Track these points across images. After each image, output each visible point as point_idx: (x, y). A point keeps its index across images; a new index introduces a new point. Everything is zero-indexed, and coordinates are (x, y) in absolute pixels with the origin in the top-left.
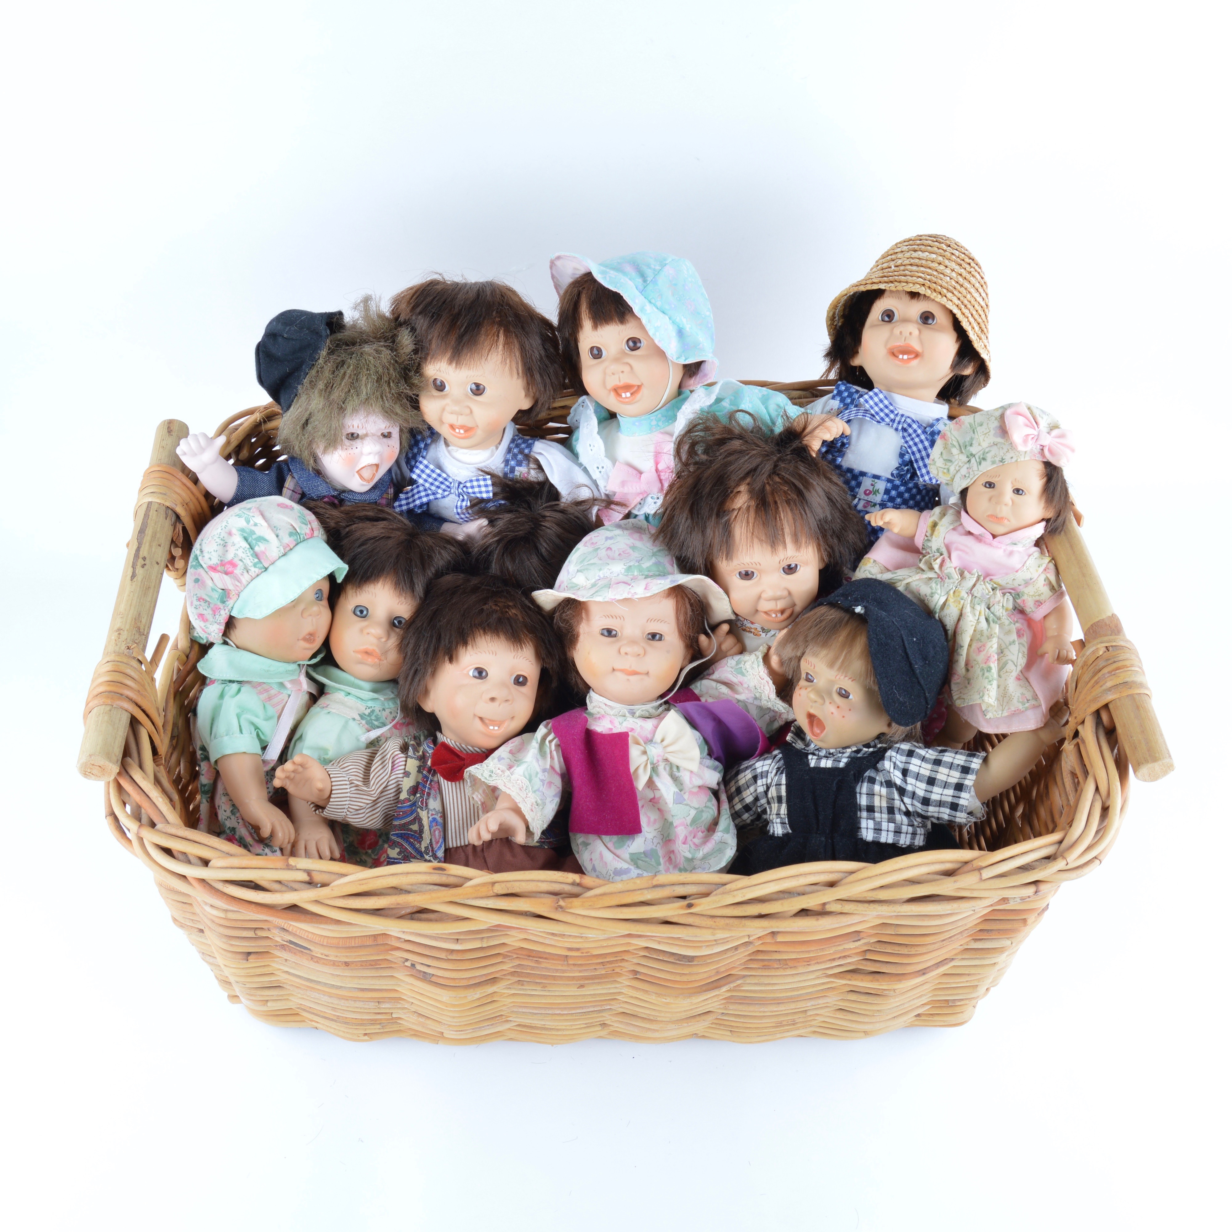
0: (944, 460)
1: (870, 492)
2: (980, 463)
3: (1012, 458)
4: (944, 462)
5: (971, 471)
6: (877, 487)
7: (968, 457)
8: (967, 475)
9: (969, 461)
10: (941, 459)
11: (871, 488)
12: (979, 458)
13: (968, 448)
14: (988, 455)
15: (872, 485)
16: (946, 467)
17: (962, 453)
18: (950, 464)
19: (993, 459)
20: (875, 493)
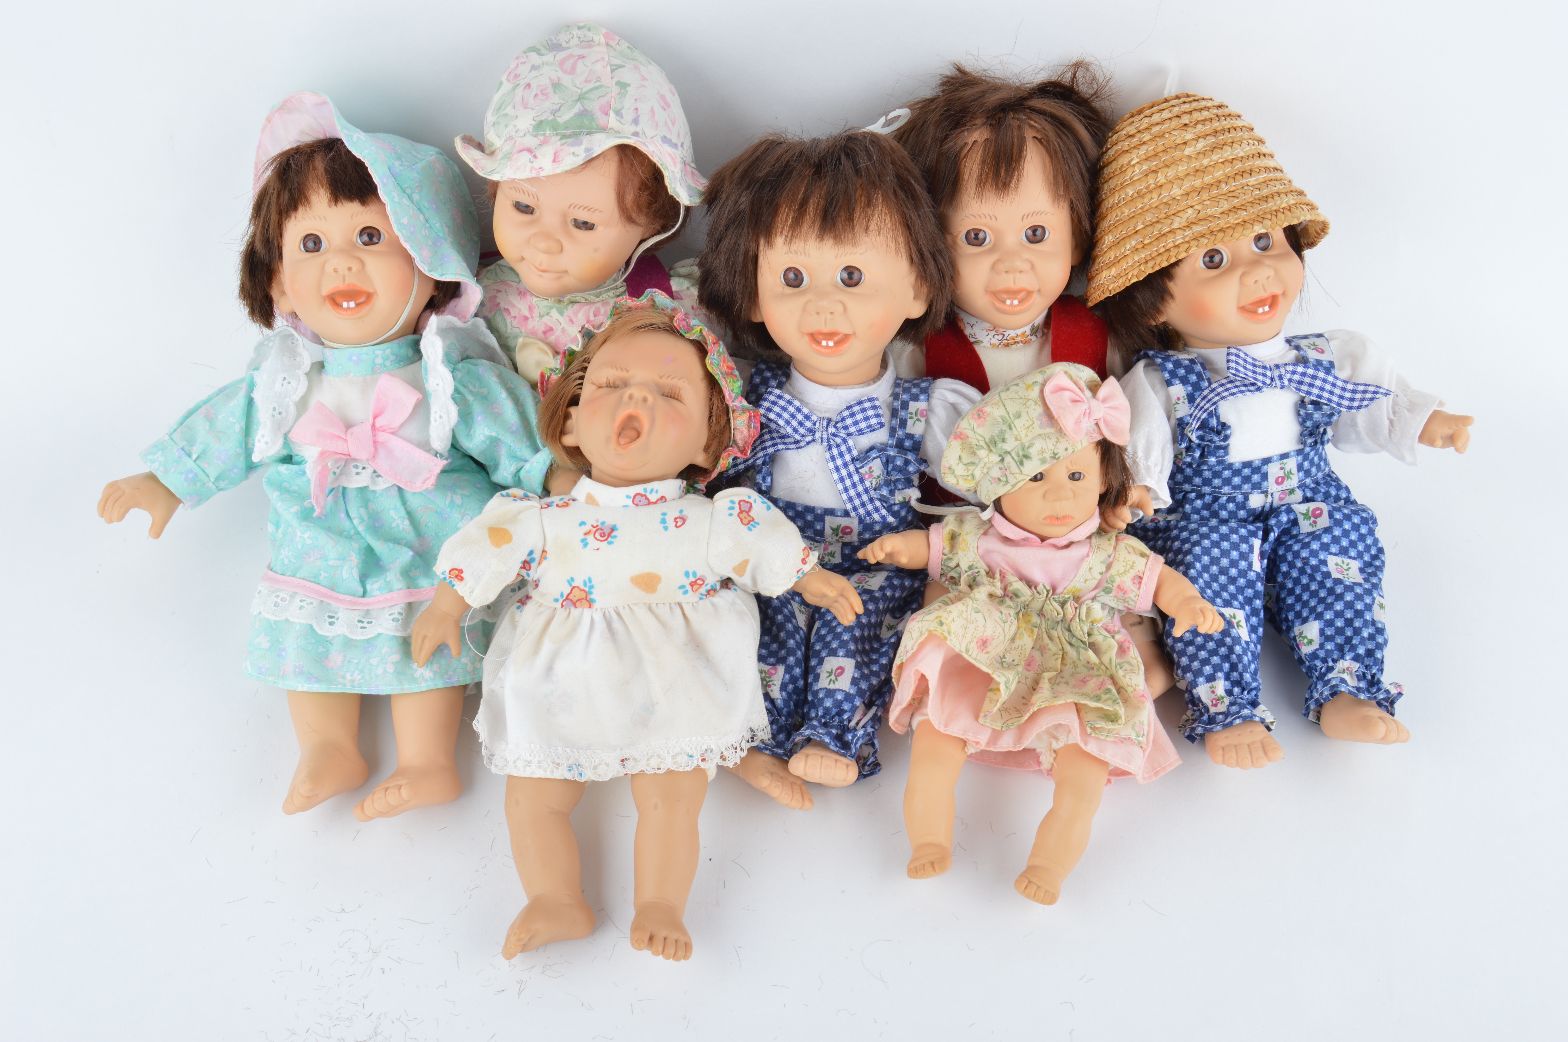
0: (965, 465)
1: (1283, 478)
2: (1022, 463)
3: (1066, 449)
4: (965, 467)
5: (1008, 473)
6: (1287, 469)
7: (1000, 456)
8: (1004, 479)
9: (1002, 460)
10: (961, 465)
11: (1281, 473)
12: (1018, 455)
13: (1000, 445)
14: (1031, 450)
15: (1282, 469)
16: (970, 473)
17: (991, 451)
18: (973, 468)
19: (1040, 456)
20: (1289, 477)
